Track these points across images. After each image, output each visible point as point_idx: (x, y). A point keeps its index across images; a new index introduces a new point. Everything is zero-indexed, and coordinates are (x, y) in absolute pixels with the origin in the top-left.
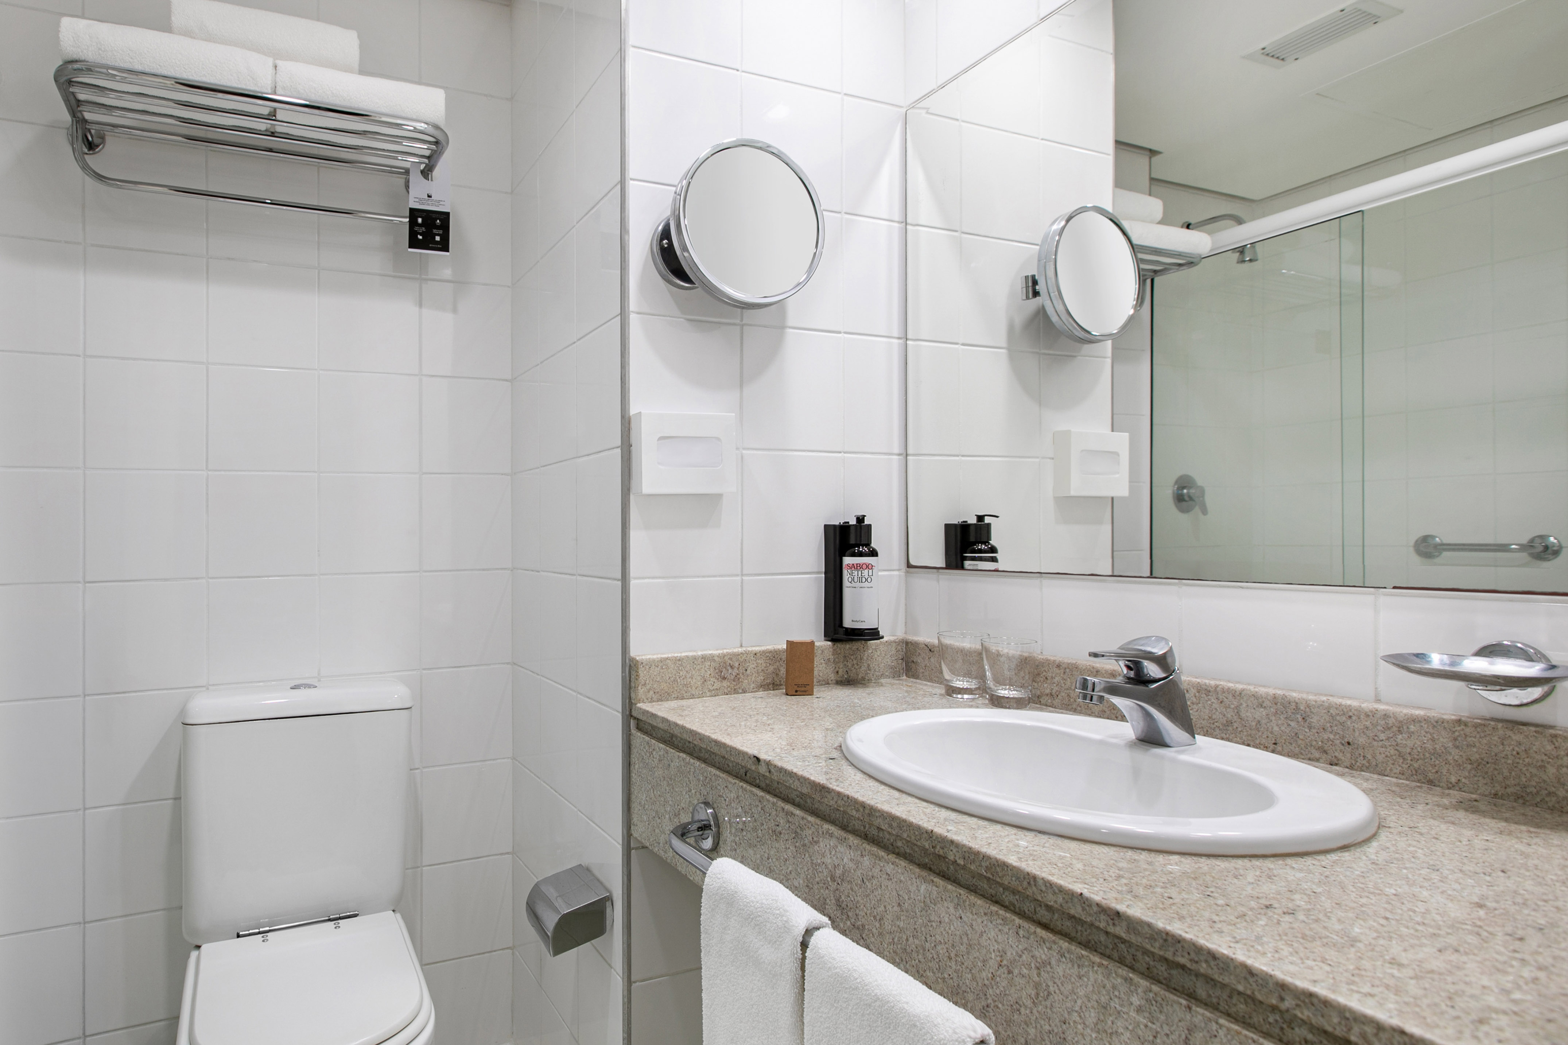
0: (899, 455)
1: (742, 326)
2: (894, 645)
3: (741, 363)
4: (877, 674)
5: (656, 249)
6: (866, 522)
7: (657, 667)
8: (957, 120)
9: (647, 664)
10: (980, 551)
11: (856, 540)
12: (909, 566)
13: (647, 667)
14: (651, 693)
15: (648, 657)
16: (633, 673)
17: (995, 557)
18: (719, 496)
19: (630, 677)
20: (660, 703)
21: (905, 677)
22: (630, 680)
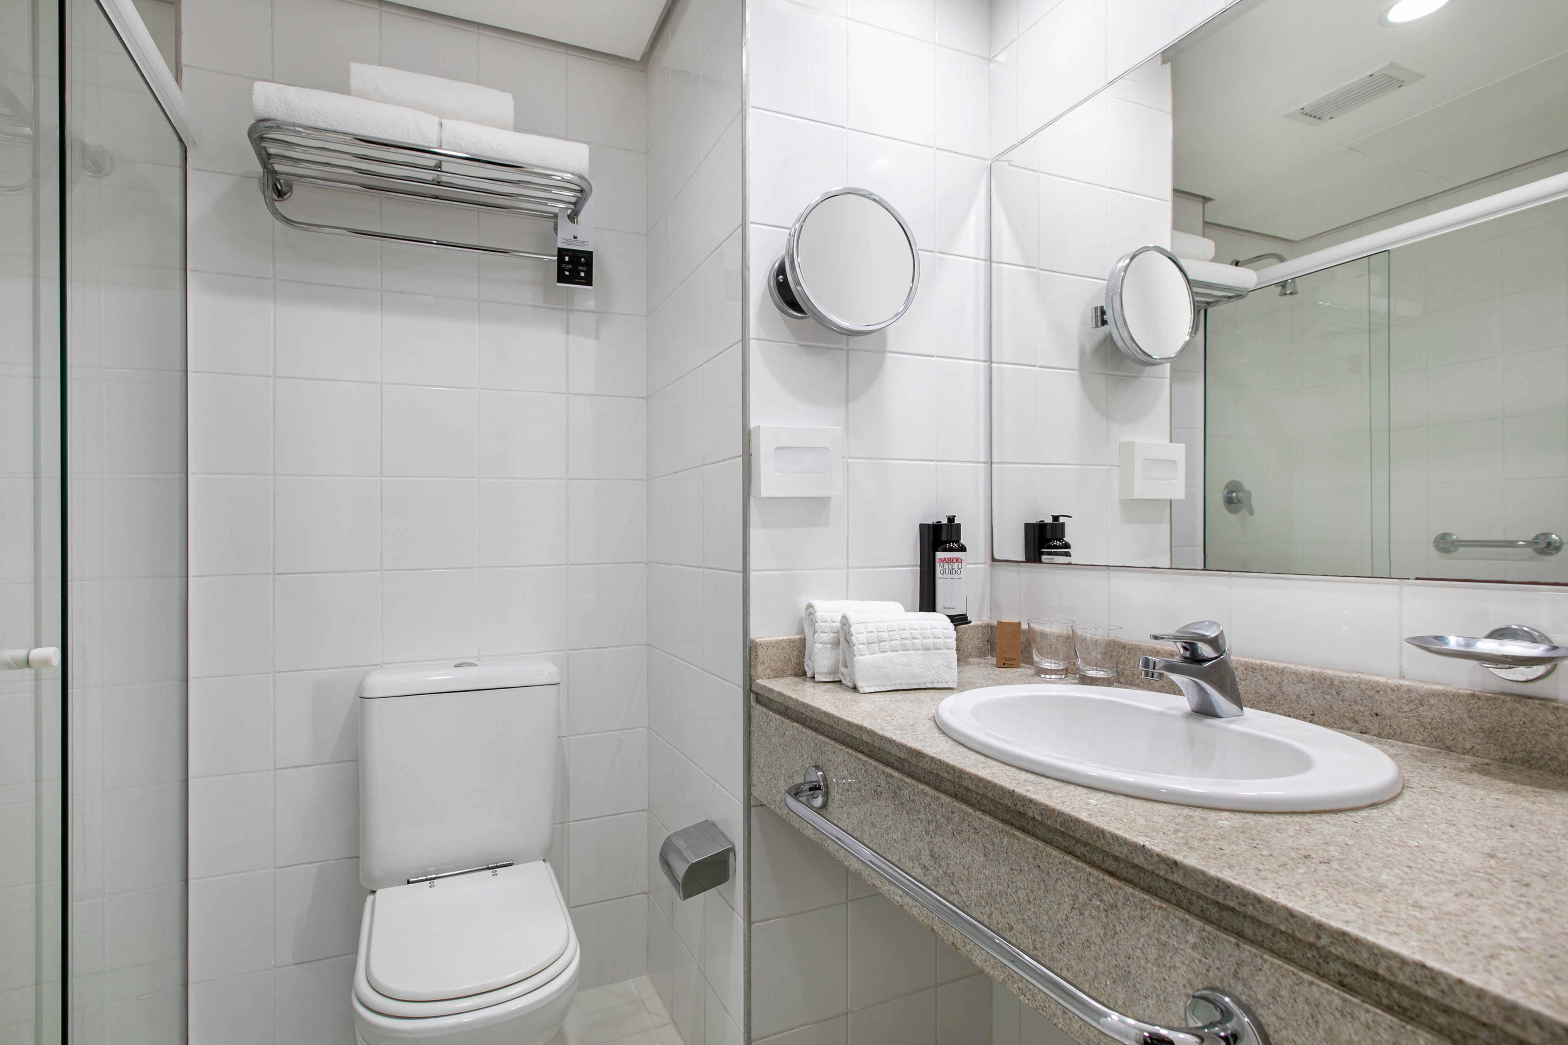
0: (985, 463)
1: (848, 350)
2: (981, 628)
3: (847, 383)
4: (966, 654)
5: (773, 284)
6: (956, 522)
7: (774, 648)
8: (1036, 171)
9: (765, 646)
10: (1056, 547)
11: (947, 537)
12: (993, 559)
13: (765, 648)
14: (769, 670)
15: (766, 639)
16: (753, 653)
17: (1069, 552)
18: (828, 499)
19: (750, 657)
20: (776, 679)
21: (990, 657)
22: (750, 659)
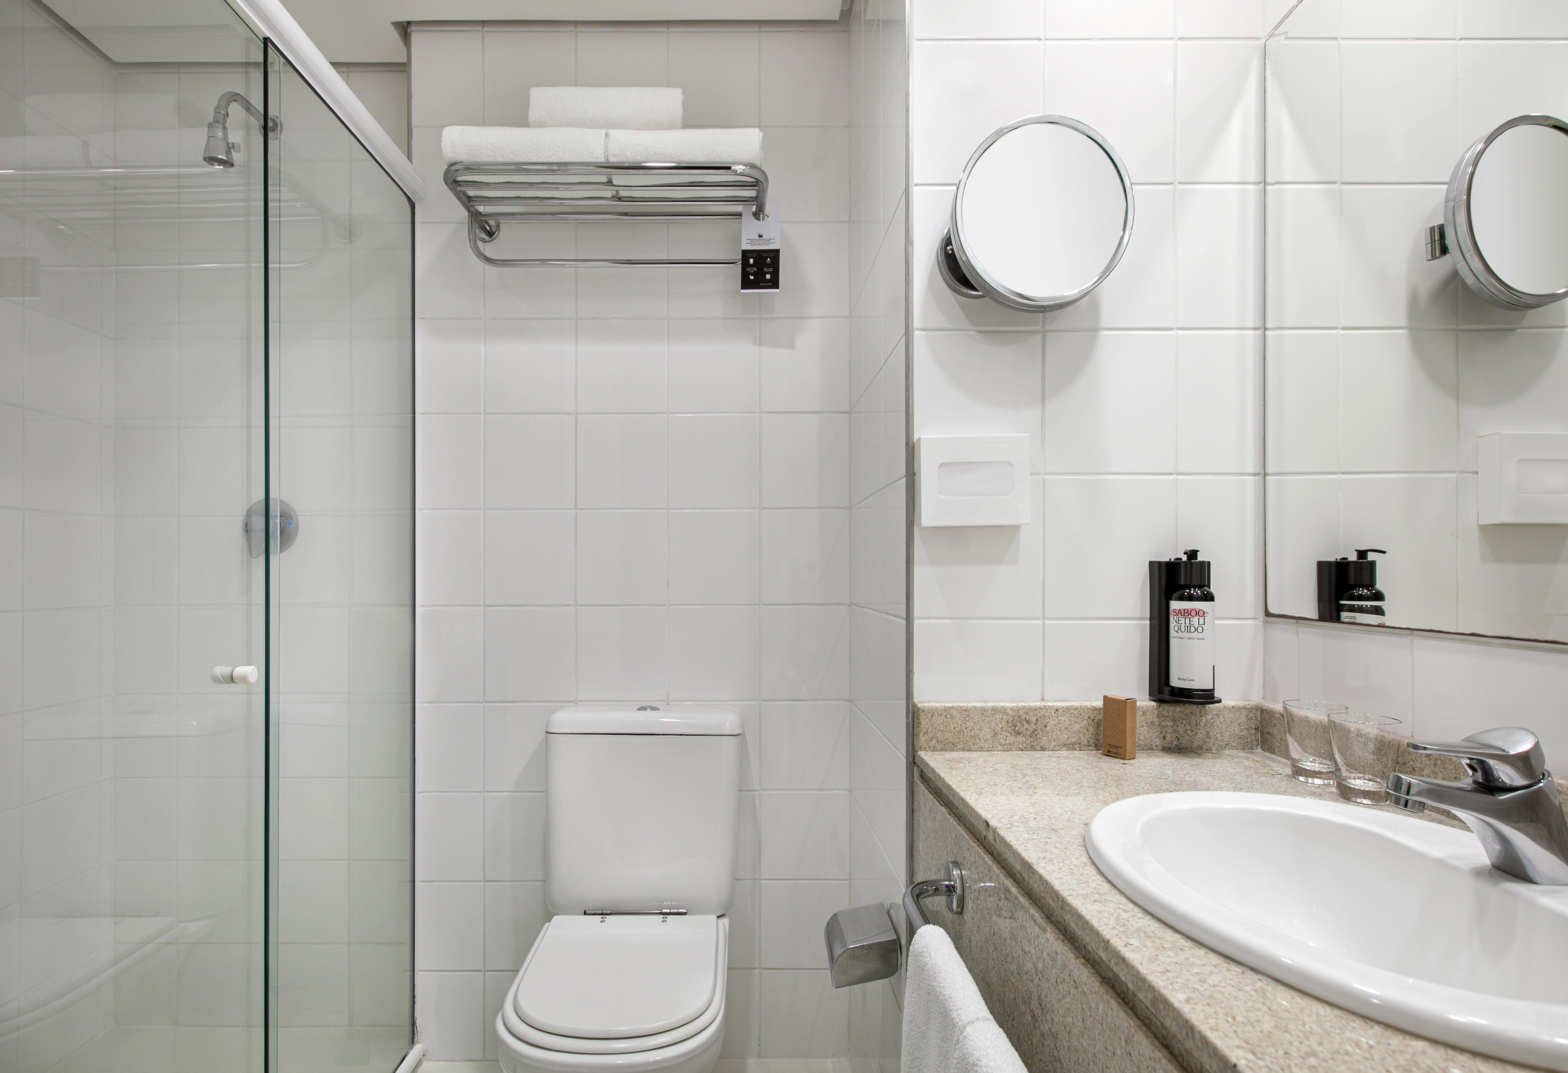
0: (1256, 474)
1: (1045, 332)
2: (1244, 712)
3: (1043, 375)
4: (1220, 743)
5: (942, 258)
6: (1200, 558)
7: (941, 715)
8: (1336, 39)
9: (928, 712)
10: (1361, 598)
11: (1186, 580)
12: (1268, 614)
13: (930, 715)
14: (934, 741)
15: (931, 704)
16: (916, 720)
17: (1380, 607)
18: (1016, 528)
19: (913, 724)
20: (943, 752)
21: (1259, 750)
22: (913, 727)
